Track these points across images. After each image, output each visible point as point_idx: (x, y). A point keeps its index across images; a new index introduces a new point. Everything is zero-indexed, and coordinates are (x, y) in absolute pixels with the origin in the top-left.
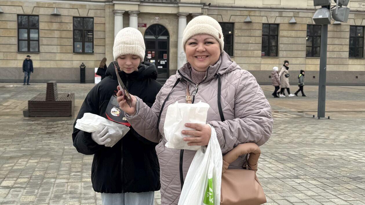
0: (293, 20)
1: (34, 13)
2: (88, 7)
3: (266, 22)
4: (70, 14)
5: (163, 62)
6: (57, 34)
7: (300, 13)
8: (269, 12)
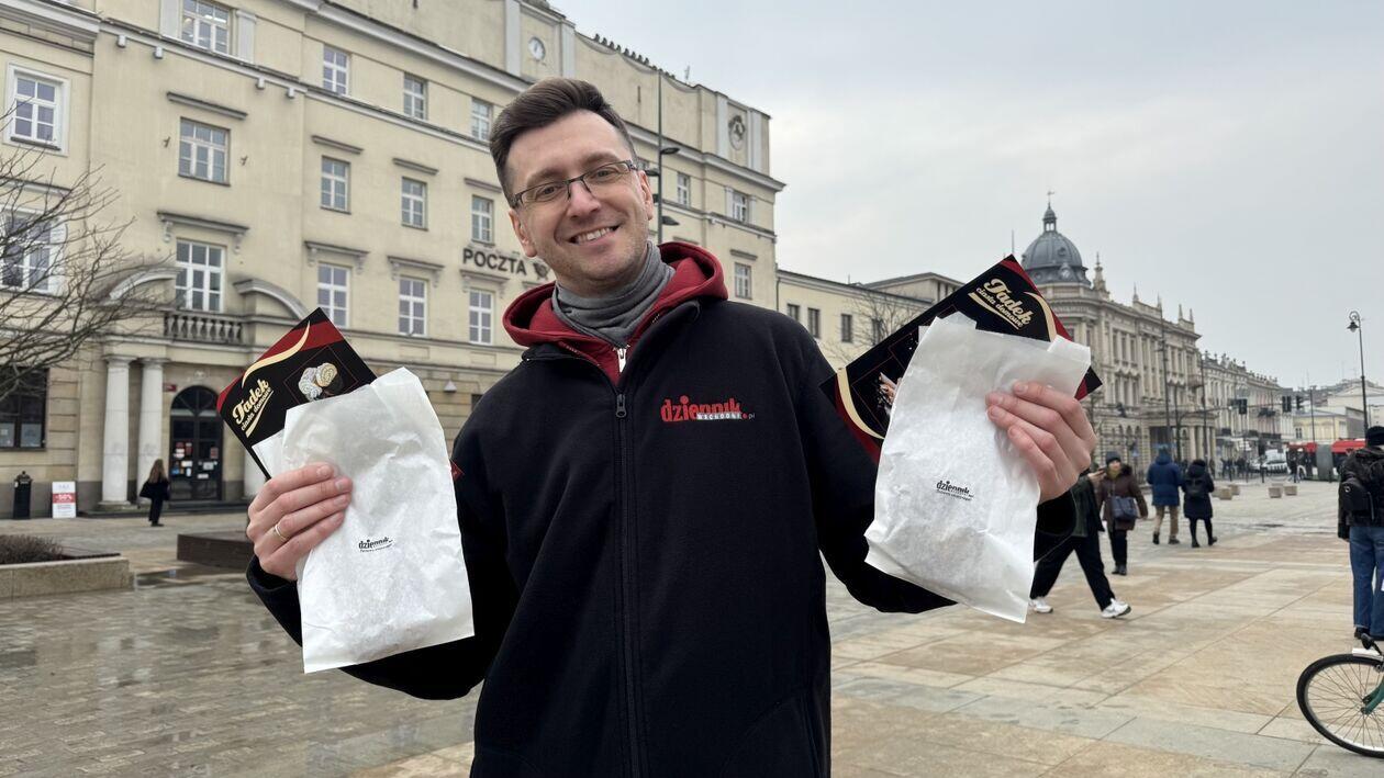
0: (451, 387)
5: (209, 466)
7: (460, 374)
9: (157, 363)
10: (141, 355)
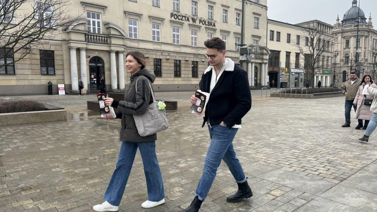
0: (168, 57)
2: (50, 44)
3: (155, 58)
4: (37, 48)
6: (28, 61)
7: (171, 54)
8: (156, 52)
9: (84, 49)
10: (79, 47)
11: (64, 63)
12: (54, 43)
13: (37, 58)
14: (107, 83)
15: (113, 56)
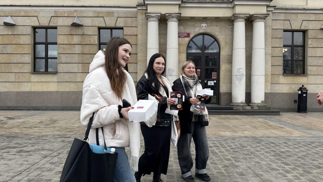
1: (51, 25)
2: (116, 15)
4: (94, 24)
5: (211, 83)
6: (78, 49)
9: (173, 17)
10: (163, 13)
11: (138, 50)
12: (124, 12)
13: (92, 42)
14: (223, 89)
15: (240, 26)
